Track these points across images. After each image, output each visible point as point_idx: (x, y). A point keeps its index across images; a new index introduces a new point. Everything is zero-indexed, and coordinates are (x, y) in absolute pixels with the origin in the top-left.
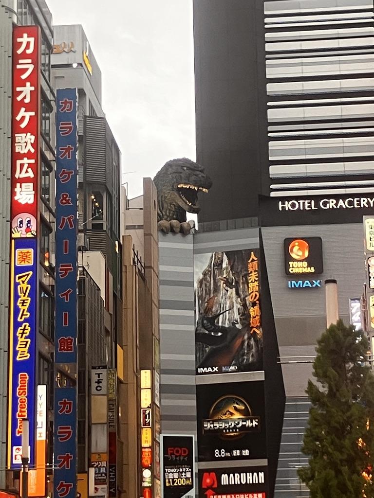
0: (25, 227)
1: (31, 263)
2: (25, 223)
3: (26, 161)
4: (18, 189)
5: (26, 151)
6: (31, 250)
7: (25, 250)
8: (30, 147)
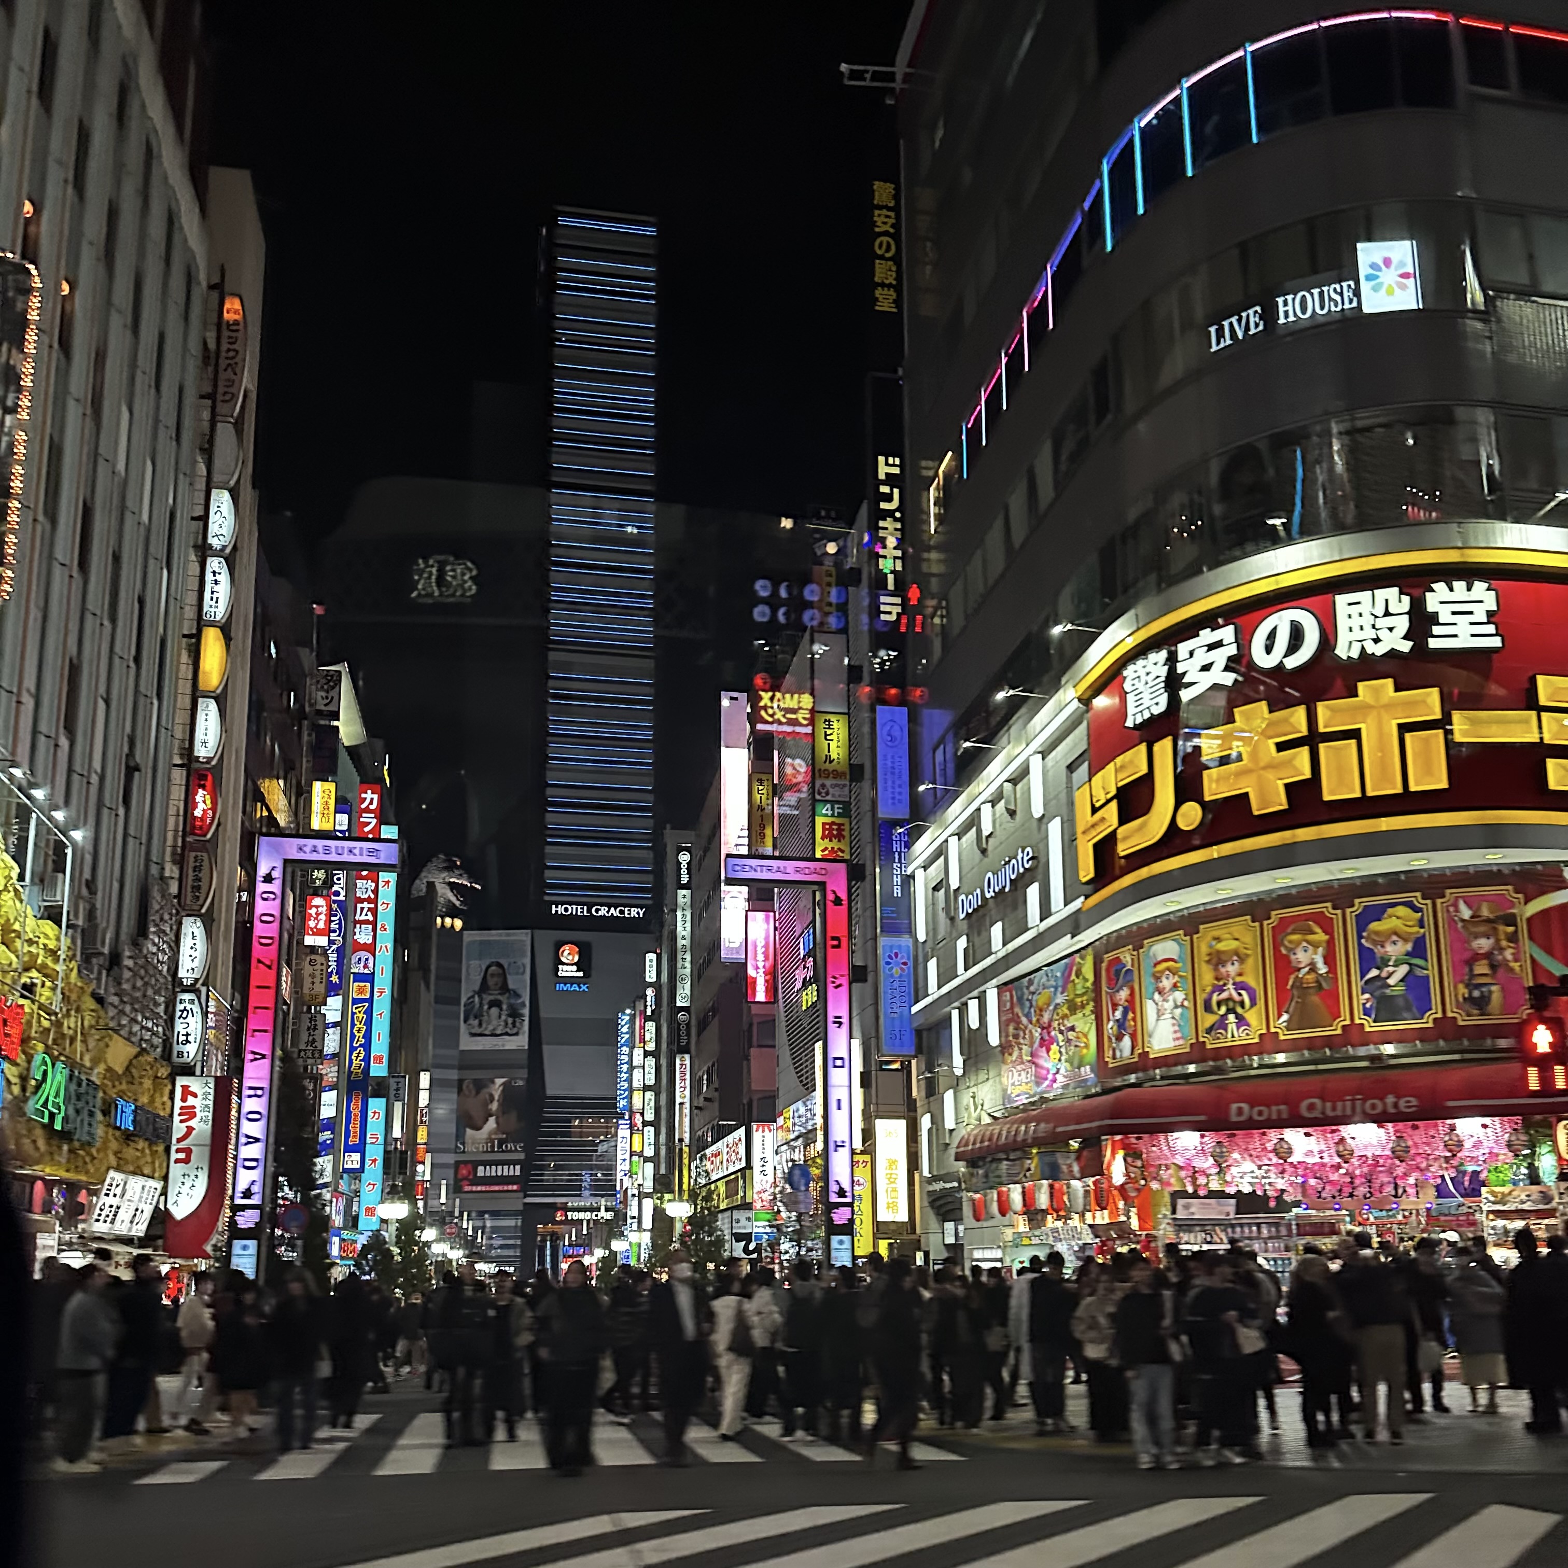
0: (362, 964)
1: (368, 996)
2: (363, 960)
3: (365, 905)
4: (357, 930)
5: (366, 896)
6: (368, 985)
7: (362, 984)
8: (370, 893)
